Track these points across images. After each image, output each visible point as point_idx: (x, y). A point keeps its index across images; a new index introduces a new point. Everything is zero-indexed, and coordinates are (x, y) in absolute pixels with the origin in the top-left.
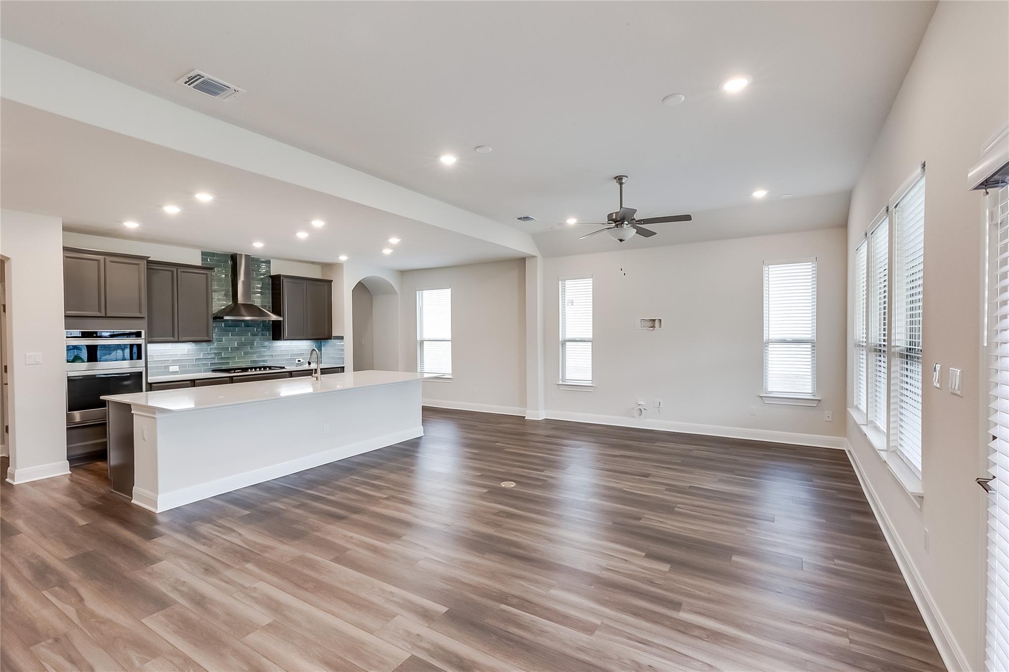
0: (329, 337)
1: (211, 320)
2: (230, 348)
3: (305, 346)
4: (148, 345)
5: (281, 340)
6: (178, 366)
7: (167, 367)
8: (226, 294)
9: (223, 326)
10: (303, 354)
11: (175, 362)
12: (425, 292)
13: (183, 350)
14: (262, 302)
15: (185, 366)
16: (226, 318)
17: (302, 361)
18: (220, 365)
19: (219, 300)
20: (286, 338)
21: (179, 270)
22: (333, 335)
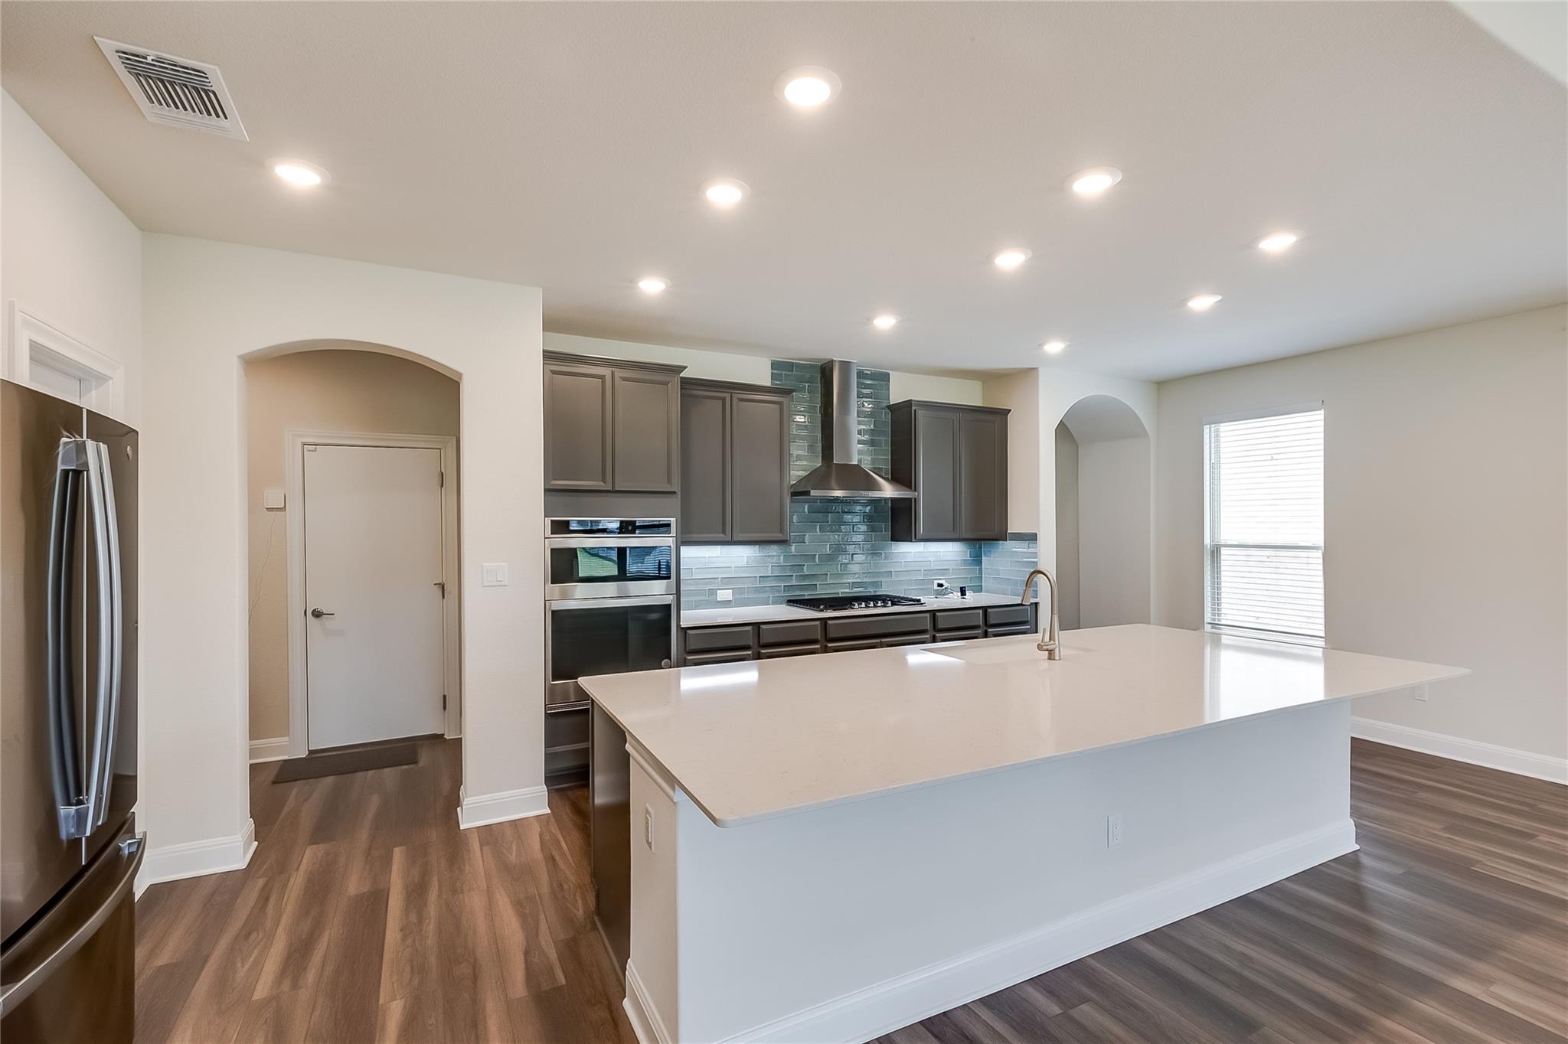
0: (1002, 536)
1: (787, 499)
2: (817, 556)
3: (949, 552)
4: (681, 547)
5: (911, 541)
6: (731, 591)
7: (713, 592)
8: (811, 446)
9: (806, 510)
10: (948, 569)
11: (727, 582)
12: (1224, 428)
13: (737, 558)
14: (873, 461)
15: (741, 591)
16: (813, 493)
17: (946, 585)
18: (801, 590)
19: (799, 458)
20: (920, 537)
21: (735, 397)
22: (1009, 531)
